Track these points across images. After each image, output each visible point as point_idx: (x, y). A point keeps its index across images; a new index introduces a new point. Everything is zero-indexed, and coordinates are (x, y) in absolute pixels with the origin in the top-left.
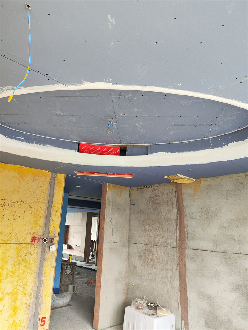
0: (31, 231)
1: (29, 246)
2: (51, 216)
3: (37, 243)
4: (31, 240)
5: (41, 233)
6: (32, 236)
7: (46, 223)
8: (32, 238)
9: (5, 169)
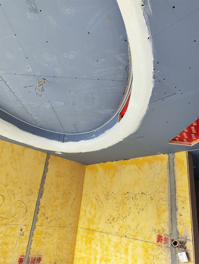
0: (155, 227)
1: (155, 247)
2: (177, 209)
3: (164, 245)
4: (157, 240)
5: (167, 232)
6: (158, 235)
7: (171, 218)
8: (158, 237)
9: (127, 165)
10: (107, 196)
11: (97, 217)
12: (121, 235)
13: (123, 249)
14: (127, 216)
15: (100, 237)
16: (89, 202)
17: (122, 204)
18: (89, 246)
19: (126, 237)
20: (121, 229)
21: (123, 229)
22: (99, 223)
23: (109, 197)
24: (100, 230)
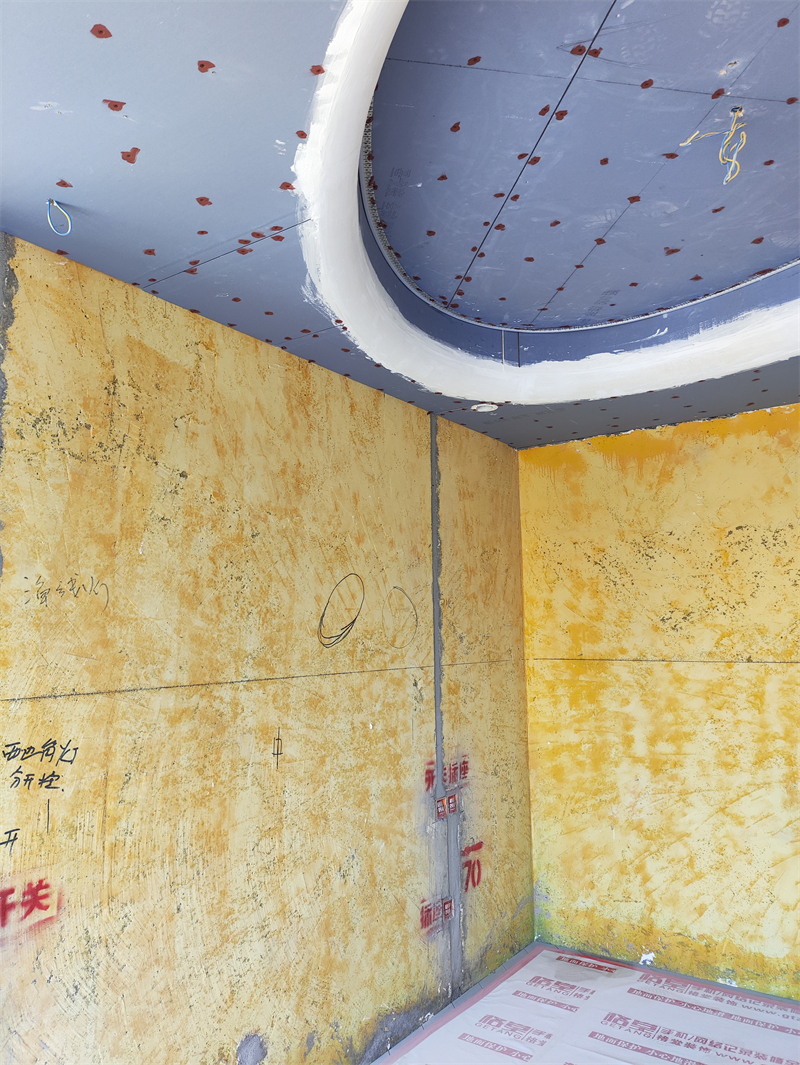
9: (723, 436)
10: (646, 546)
11: (610, 615)
12: (729, 658)
13: (742, 697)
14: (749, 600)
15: (636, 677)
16: (562, 575)
17: (717, 565)
18: (590, 707)
19: (749, 660)
20: (725, 641)
21: (736, 638)
22: (621, 636)
23: (656, 550)
24: (635, 654)
